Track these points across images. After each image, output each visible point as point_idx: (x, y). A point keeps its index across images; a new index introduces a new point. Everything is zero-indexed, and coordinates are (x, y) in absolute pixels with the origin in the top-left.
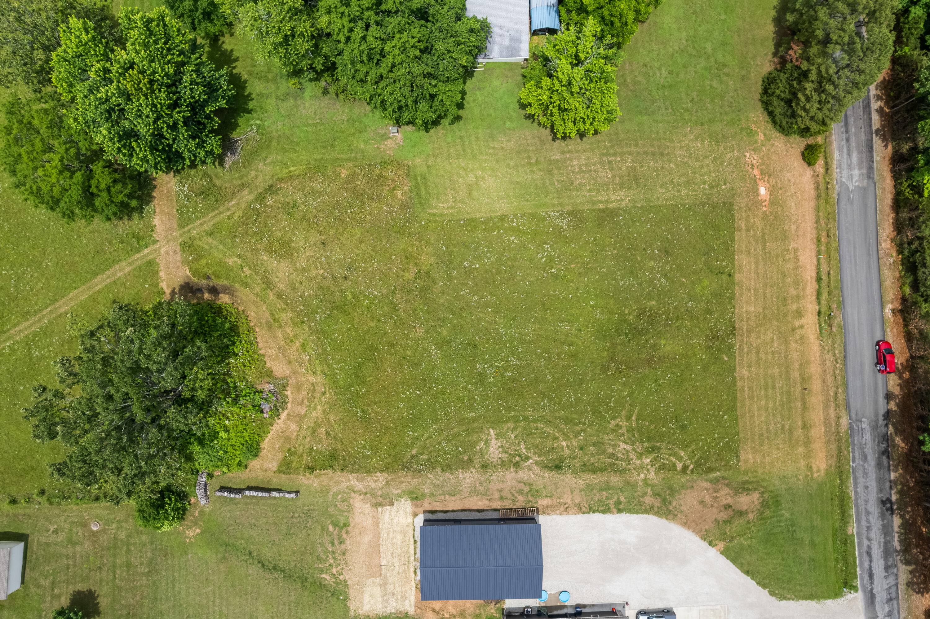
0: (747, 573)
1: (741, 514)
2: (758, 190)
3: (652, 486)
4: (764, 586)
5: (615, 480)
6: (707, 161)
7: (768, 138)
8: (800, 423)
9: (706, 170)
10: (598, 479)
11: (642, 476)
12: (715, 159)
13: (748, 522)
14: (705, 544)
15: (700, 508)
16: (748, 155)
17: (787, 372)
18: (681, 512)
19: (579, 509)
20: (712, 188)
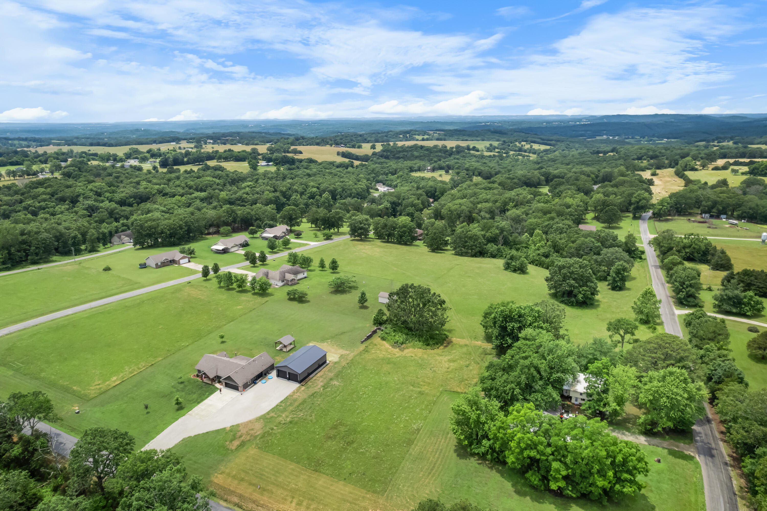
0: (207, 433)
1: (232, 441)
3: (276, 418)
4: (195, 436)
5: (291, 408)
6: (415, 492)
9: (410, 489)
10: (296, 404)
11: (284, 416)
12: (414, 496)
13: (226, 441)
14: (235, 424)
15: (251, 428)
18: (256, 422)
19: (290, 396)
20: (398, 488)
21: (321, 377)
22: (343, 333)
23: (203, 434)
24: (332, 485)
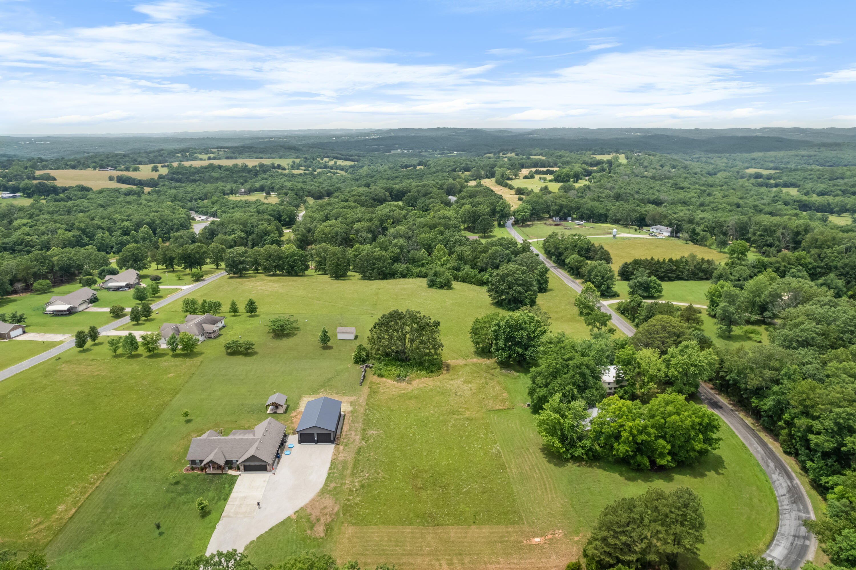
0: (271, 529)
1: (312, 528)
2: (538, 537)
3: (341, 487)
4: (258, 538)
5: (349, 472)
6: (549, 510)
7: (576, 542)
8: (369, 561)
9: (542, 509)
10: (350, 466)
11: (347, 482)
13: (305, 531)
14: (297, 509)
15: (321, 507)
16: (561, 531)
17: (407, 555)
18: (321, 498)
19: (334, 459)
20: (531, 512)
21: (350, 430)
22: (330, 379)
23: (266, 532)
24: (466, 533)
